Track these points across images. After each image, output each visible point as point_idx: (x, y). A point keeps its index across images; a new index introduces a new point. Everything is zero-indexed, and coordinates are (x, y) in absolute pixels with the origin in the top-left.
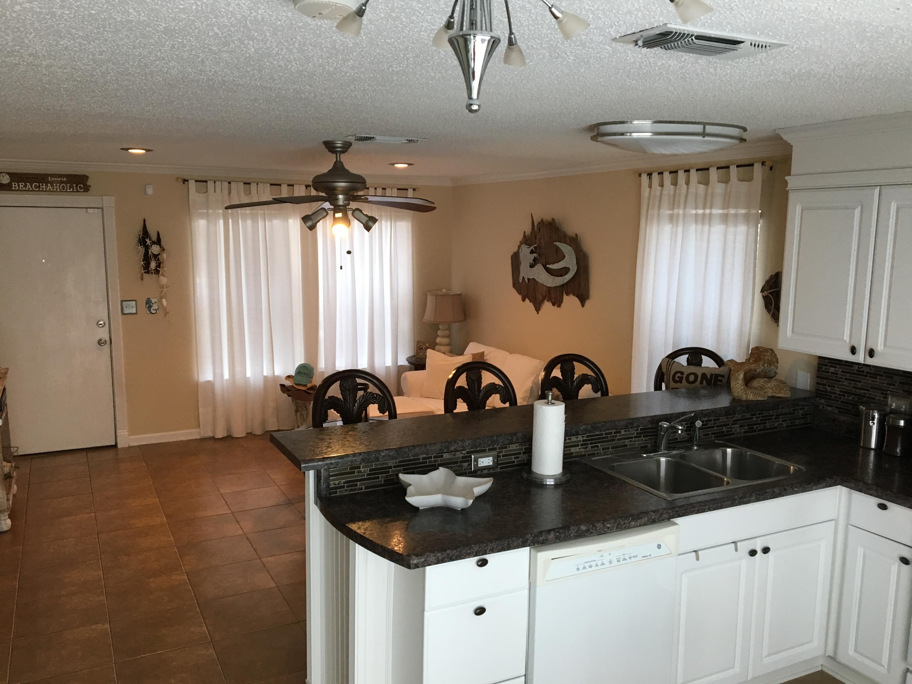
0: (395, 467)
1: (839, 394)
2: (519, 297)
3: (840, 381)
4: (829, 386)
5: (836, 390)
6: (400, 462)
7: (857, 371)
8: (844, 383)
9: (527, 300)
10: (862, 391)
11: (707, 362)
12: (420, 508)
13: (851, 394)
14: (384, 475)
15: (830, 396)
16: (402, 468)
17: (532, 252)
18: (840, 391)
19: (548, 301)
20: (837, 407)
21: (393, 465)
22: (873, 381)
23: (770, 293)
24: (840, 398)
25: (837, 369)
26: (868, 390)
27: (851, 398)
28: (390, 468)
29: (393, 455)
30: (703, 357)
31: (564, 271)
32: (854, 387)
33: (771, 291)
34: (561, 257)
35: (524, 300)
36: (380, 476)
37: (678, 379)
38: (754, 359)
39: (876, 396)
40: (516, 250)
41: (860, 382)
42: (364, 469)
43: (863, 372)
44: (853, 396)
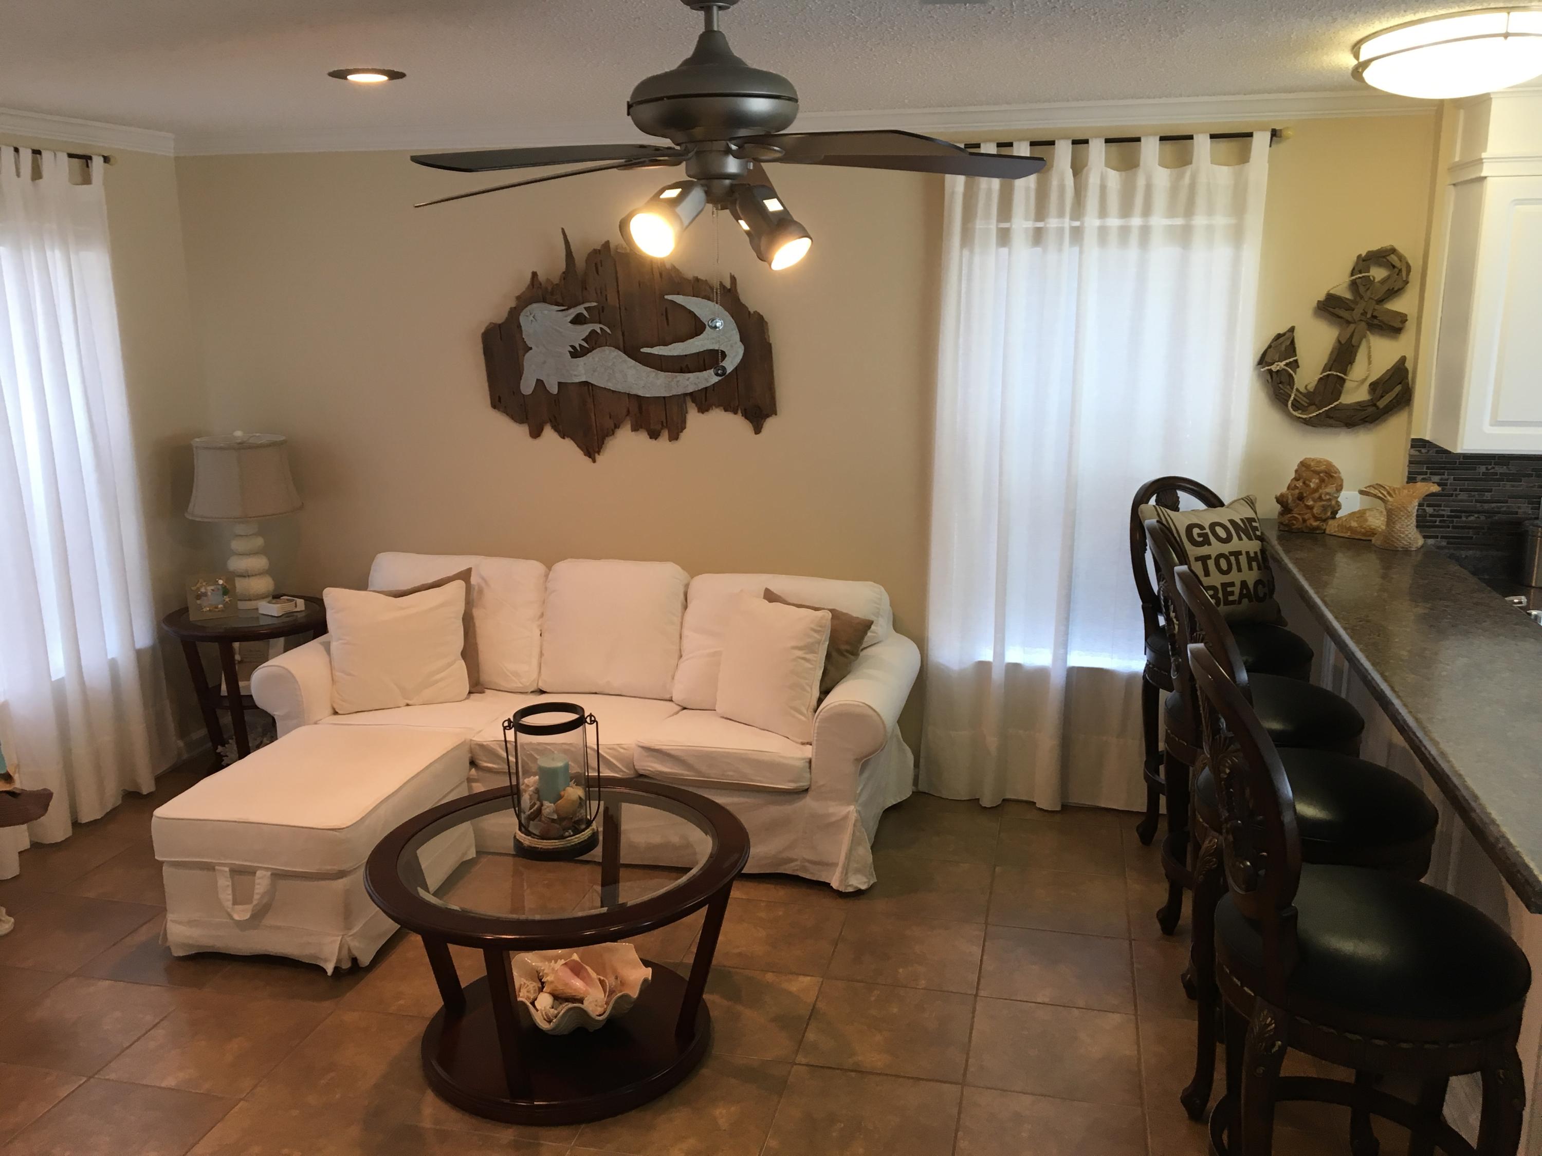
1: (1448, 516)
2: (522, 431)
3: (1452, 495)
4: (1428, 506)
5: (1444, 510)
7: (1484, 474)
8: (1460, 497)
9: (549, 433)
10: (1494, 505)
13: (1470, 513)
15: (1431, 521)
17: (578, 320)
18: (1452, 511)
19: (635, 429)
20: (1442, 537)
22: (1513, 486)
23: (1287, 365)
24: (1453, 522)
25: (1446, 476)
26: (1507, 502)
27: (1472, 518)
30: (1180, 494)
32: (1477, 501)
33: (1288, 361)
34: (698, 327)
35: (536, 433)
37: (1201, 539)
39: (1519, 508)
40: (500, 316)
41: (1490, 491)
43: (1496, 474)
44: (1476, 516)
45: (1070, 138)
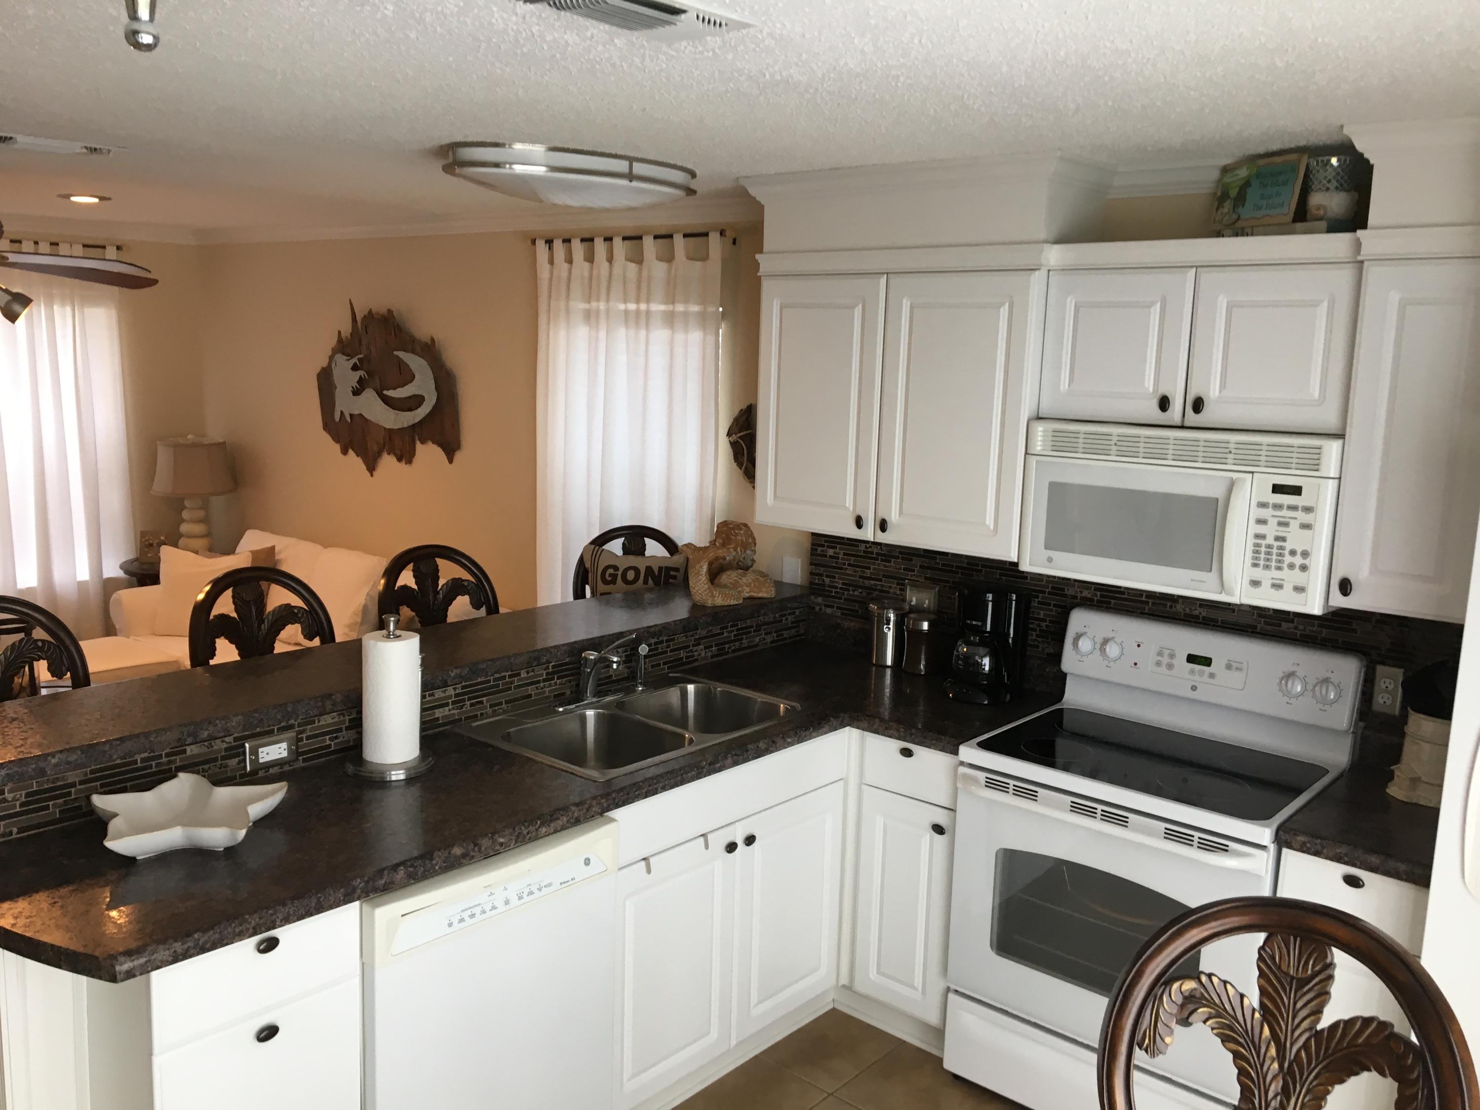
0: (81, 783)
1: (841, 588)
2: (337, 447)
3: (841, 569)
4: (827, 576)
5: (837, 582)
6: (92, 772)
7: (865, 552)
8: (847, 572)
9: (351, 453)
10: (873, 582)
11: (653, 548)
12: (138, 858)
13: (857, 587)
14: (60, 801)
15: (828, 591)
16: (98, 783)
17: (355, 368)
18: (843, 584)
19: (389, 454)
20: (838, 608)
21: (77, 780)
22: (885, 566)
23: (740, 437)
24: (843, 594)
25: (837, 550)
26: (880, 580)
27: (856, 593)
28: (73, 785)
29: (76, 760)
30: (647, 540)
31: (416, 401)
32: (861, 577)
33: (741, 434)
34: (408, 377)
35: (345, 452)
36: (51, 803)
37: (610, 578)
38: (721, 541)
39: (890, 587)
40: (325, 363)
41: (869, 568)
42: (12, 795)
43: (872, 553)
44: (860, 591)
45: (620, 235)
